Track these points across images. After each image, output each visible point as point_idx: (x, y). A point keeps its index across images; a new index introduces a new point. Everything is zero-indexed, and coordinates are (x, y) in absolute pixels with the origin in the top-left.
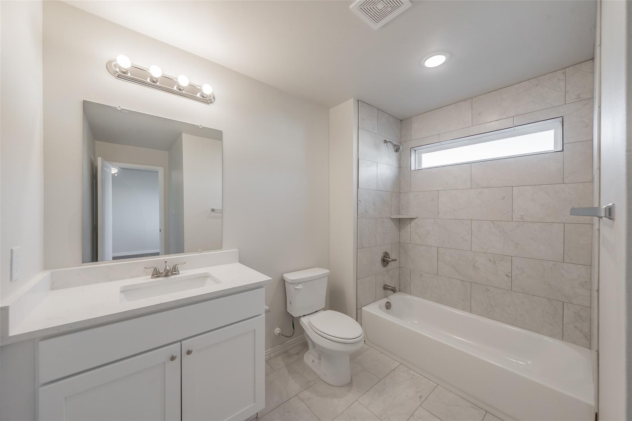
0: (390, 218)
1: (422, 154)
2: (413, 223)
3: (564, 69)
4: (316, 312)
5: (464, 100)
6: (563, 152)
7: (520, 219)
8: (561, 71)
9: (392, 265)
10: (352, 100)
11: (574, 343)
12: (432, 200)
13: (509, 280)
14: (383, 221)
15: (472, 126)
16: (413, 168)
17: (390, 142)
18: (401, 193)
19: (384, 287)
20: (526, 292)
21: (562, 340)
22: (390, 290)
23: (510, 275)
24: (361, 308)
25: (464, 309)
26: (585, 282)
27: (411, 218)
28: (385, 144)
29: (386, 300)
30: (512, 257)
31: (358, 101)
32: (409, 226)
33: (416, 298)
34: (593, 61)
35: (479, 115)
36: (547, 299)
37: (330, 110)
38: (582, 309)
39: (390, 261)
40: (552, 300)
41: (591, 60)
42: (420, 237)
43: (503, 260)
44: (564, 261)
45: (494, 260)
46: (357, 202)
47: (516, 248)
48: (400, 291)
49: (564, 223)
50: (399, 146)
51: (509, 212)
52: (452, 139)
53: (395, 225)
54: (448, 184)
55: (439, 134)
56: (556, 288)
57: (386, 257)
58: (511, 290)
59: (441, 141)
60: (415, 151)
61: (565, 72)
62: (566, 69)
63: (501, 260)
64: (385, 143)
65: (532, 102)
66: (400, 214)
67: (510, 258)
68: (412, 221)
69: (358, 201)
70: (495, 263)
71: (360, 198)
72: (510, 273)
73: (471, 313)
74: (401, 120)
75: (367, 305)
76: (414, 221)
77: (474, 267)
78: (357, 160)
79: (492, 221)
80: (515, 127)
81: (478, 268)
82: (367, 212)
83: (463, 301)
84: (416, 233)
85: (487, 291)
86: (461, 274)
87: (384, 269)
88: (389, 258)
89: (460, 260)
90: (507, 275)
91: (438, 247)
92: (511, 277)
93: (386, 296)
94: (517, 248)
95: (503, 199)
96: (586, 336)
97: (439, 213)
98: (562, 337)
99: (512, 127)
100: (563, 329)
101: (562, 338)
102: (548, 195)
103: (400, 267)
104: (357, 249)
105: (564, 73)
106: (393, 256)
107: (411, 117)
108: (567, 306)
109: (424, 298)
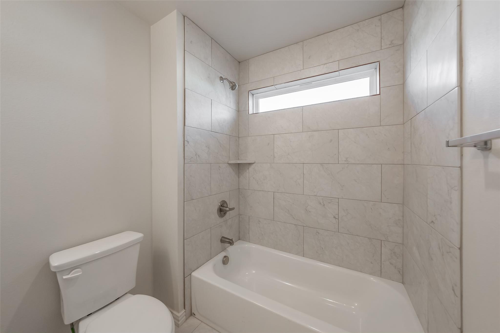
0: (228, 164)
1: (260, 100)
2: (251, 168)
3: (380, 16)
4: (118, 301)
5: (296, 43)
6: (380, 95)
7: (345, 161)
8: (378, 18)
9: (229, 214)
10: (175, 12)
11: (390, 279)
12: (269, 144)
13: (336, 221)
14: (220, 167)
15: (303, 69)
16: (251, 112)
17: (226, 79)
18: (240, 138)
19: (221, 240)
20: (351, 233)
21: (381, 277)
22: (227, 242)
23: (337, 217)
24: (190, 274)
25: (297, 254)
26: (398, 220)
27: (249, 164)
28: (222, 81)
29: (223, 254)
30: (338, 199)
31: (184, 17)
32: (248, 171)
33: (254, 246)
34: (403, 9)
35: (309, 58)
36: (368, 238)
37: (151, 27)
38: (396, 246)
39: (227, 210)
40: (371, 239)
41: (402, 8)
42: (257, 182)
43: (331, 202)
44: (381, 201)
45: (323, 202)
46: (183, 143)
47: (341, 189)
48: (239, 239)
49: (381, 164)
50: (234, 83)
51: (335, 154)
52: (286, 82)
53: (233, 170)
54: (282, 128)
55: (274, 77)
56: (376, 227)
57: (224, 207)
58: (338, 232)
59: (276, 84)
60: (253, 95)
61: (380, 18)
62: (382, 15)
63: (329, 203)
64: (220, 80)
65: (354, 46)
66: (239, 159)
67: (337, 200)
68: (250, 166)
69: (185, 141)
70: (324, 205)
71: (187, 138)
72: (337, 214)
73: (304, 257)
74: (239, 62)
75: (198, 268)
76: (252, 167)
77: (306, 210)
78: (184, 91)
79: (321, 164)
80: (340, 70)
81: (310, 212)
82: (197, 156)
83: (297, 245)
84: (254, 178)
85: (318, 233)
86: (295, 219)
87: (222, 220)
88: (226, 207)
89: (293, 204)
90: (334, 217)
91: (274, 192)
92: (338, 219)
93: (224, 249)
94: (343, 190)
95: (331, 142)
96: (399, 271)
97: (275, 157)
98: (381, 274)
99: (338, 71)
100: (381, 267)
101: (380, 276)
102: (368, 137)
103: (239, 214)
104: (184, 202)
105: (380, 20)
106: (231, 205)
107: (249, 59)
108: (385, 245)
109: (261, 245)
